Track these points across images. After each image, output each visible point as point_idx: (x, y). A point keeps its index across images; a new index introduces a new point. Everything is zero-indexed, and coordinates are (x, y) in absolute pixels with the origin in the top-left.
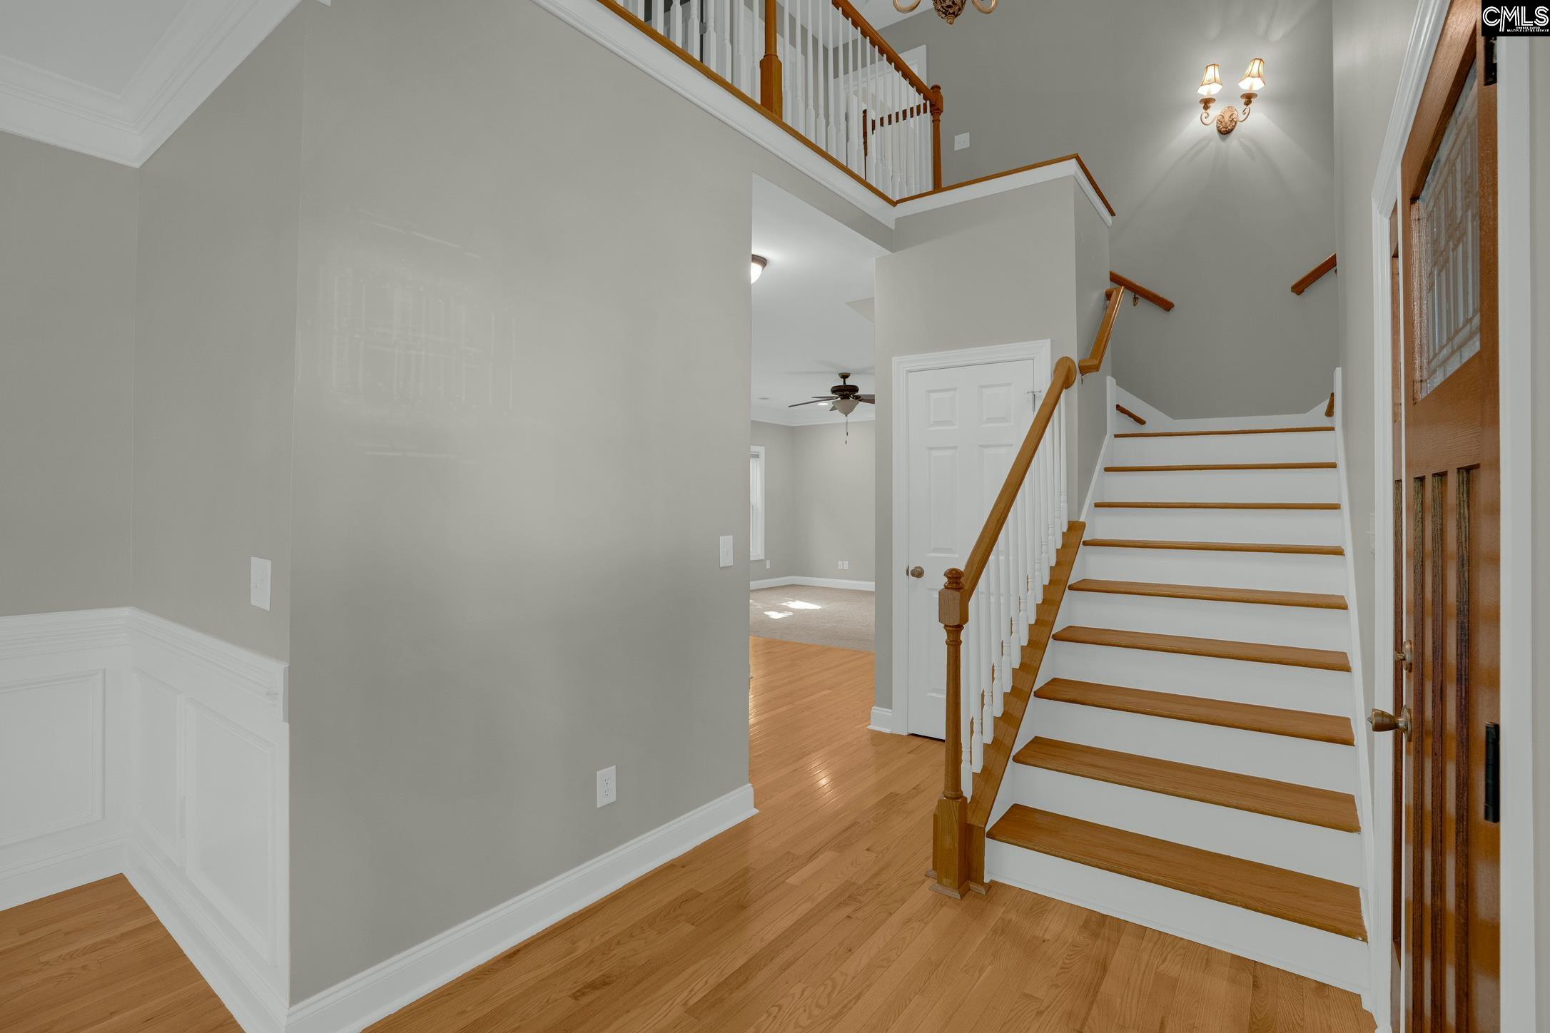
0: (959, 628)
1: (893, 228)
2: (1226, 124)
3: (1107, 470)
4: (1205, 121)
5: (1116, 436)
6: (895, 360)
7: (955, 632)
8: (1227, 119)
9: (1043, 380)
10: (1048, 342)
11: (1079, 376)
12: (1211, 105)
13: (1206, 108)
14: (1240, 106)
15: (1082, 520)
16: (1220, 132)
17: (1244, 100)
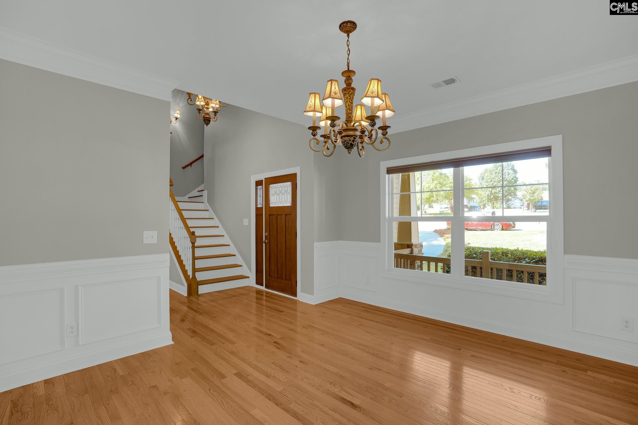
17: (175, 118)
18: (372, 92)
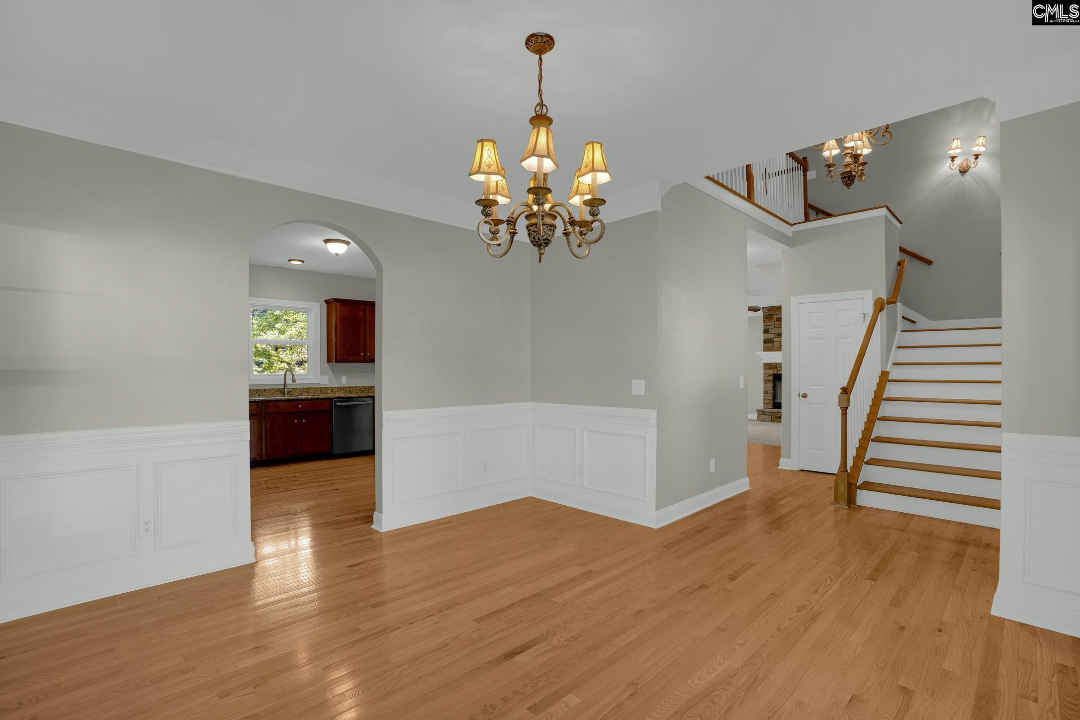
0: (847, 408)
1: (791, 236)
2: (964, 168)
3: (898, 347)
4: (952, 167)
5: (902, 331)
6: (793, 298)
7: (844, 410)
8: (964, 165)
9: (870, 309)
10: (872, 290)
11: (886, 305)
12: (955, 159)
13: (953, 161)
14: (972, 159)
15: (888, 370)
16: (960, 171)
17: (974, 157)
18: (489, 166)
